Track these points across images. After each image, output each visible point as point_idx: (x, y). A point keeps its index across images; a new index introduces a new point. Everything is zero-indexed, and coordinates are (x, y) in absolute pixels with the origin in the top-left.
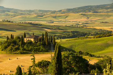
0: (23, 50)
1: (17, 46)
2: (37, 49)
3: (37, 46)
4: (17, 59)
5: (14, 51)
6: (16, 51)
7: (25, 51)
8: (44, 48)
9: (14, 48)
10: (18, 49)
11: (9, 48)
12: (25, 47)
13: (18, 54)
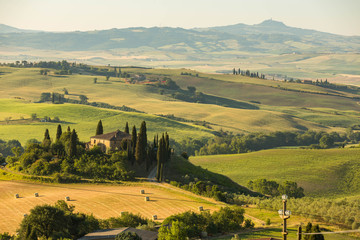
0: (68, 170)
1: (55, 161)
2: (106, 169)
3: (110, 163)
4: (37, 195)
5: (45, 174)
6: (51, 173)
7: (71, 176)
8: (126, 169)
9: (46, 165)
10: (56, 168)
11: (36, 164)
12: (75, 164)
13: (52, 182)
